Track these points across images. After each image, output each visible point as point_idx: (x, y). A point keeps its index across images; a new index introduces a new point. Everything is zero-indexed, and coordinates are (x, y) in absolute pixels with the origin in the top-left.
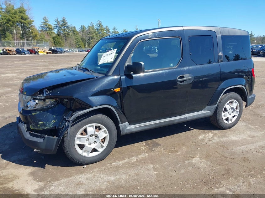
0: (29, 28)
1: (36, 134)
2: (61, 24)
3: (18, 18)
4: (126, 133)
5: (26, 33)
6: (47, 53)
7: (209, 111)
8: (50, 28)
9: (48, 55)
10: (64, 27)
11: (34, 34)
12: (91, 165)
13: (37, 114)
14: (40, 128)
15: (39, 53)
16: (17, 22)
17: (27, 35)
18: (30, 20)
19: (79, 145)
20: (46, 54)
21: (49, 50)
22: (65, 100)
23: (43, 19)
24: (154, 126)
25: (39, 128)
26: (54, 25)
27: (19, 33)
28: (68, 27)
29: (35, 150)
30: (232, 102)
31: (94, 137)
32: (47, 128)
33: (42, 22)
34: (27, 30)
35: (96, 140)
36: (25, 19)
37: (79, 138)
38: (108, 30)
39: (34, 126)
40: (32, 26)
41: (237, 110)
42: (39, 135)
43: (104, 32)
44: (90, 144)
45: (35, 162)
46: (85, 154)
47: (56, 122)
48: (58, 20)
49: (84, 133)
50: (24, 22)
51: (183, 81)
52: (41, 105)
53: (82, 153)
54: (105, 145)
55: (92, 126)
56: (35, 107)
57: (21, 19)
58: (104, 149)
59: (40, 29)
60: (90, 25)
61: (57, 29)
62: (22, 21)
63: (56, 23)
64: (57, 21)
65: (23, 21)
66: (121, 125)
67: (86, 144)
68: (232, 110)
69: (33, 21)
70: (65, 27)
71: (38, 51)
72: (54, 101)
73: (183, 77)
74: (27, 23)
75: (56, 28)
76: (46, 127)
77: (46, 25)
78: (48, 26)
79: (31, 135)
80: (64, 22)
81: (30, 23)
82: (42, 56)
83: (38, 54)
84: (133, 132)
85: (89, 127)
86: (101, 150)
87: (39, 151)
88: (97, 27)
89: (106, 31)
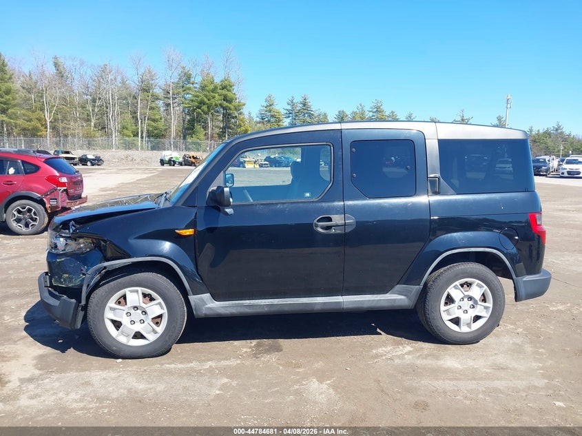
0: (236, 117)
1: (54, 292)
2: (299, 108)
3: (217, 99)
4: (206, 315)
5: (229, 128)
6: (261, 166)
7: (403, 297)
8: (277, 116)
9: (262, 169)
10: (304, 115)
11: (243, 128)
12: (130, 360)
13: (62, 261)
14: (63, 284)
15: (246, 165)
16: (216, 105)
17: (230, 130)
18: (239, 102)
19: (114, 322)
20: (258, 166)
21: (265, 160)
23: (266, 101)
24: (266, 309)
25: (61, 283)
26: (286, 112)
27: (217, 127)
28: (312, 114)
30: (469, 285)
31: (139, 311)
32: (71, 285)
33: (263, 106)
34: (233, 120)
35: (143, 317)
36: (230, 101)
37: (112, 309)
39: (56, 281)
40: (241, 113)
41: (486, 304)
42: (57, 295)
44: (133, 322)
45: (60, 341)
46: (122, 339)
48: (294, 101)
49: (122, 300)
50: (227, 106)
51: (329, 228)
52: (73, 246)
53: (117, 336)
54: (160, 329)
55: (137, 291)
56: (64, 250)
57: (224, 100)
58: (157, 336)
59: (258, 120)
60: (355, 110)
61: (291, 118)
62: (225, 104)
63: (289, 107)
64: (292, 103)
65: (227, 104)
66: (192, 298)
67: (125, 321)
68: (471, 303)
69: (244, 105)
70: (306, 115)
71: (245, 161)
73: (330, 219)
74: (232, 107)
75: (289, 117)
76: (71, 283)
77: (270, 111)
78: (272, 114)
79: (50, 293)
80: (304, 105)
81: (238, 108)
82: (250, 171)
83: (244, 167)
84: (220, 314)
85: (131, 291)
86: (152, 338)
88: (371, 114)
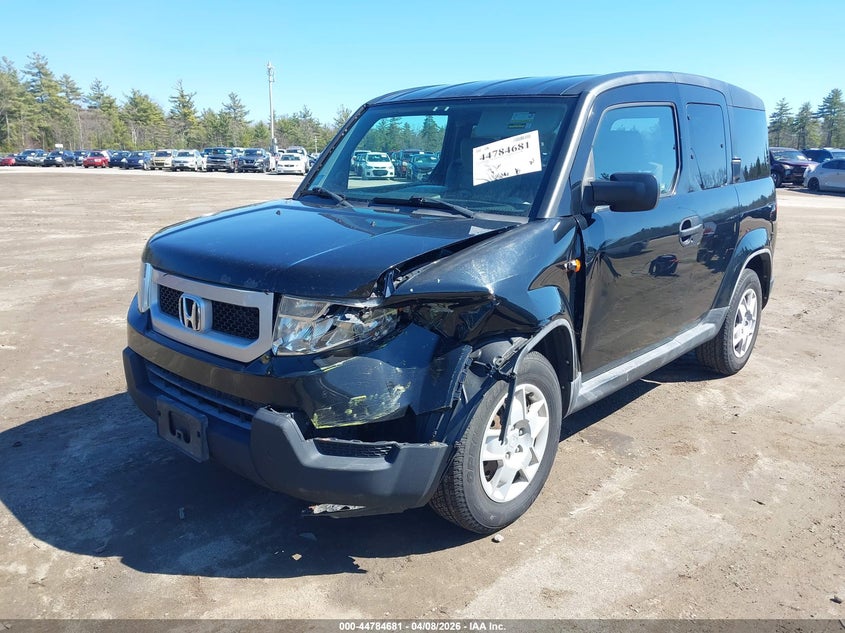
1: (351, 442)
7: (712, 325)
14: (354, 421)
22: (436, 309)
25: (352, 418)
29: (317, 510)
31: (518, 430)
32: (380, 415)
35: (521, 439)
38: (74, 91)
39: (328, 417)
42: (365, 446)
43: (60, 95)
44: (507, 455)
47: (407, 390)
49: (497, 419)
53: (493, 492)
54: (540, 452)
58: (537, 467)
66: (574, 385)
72: (393, 317)
73: (690, 225)
76: (378, 412)
79: (324, 449)
84: (588, 403)
86: (530, 473)
87: (357, 507)
89: (63, 94)
